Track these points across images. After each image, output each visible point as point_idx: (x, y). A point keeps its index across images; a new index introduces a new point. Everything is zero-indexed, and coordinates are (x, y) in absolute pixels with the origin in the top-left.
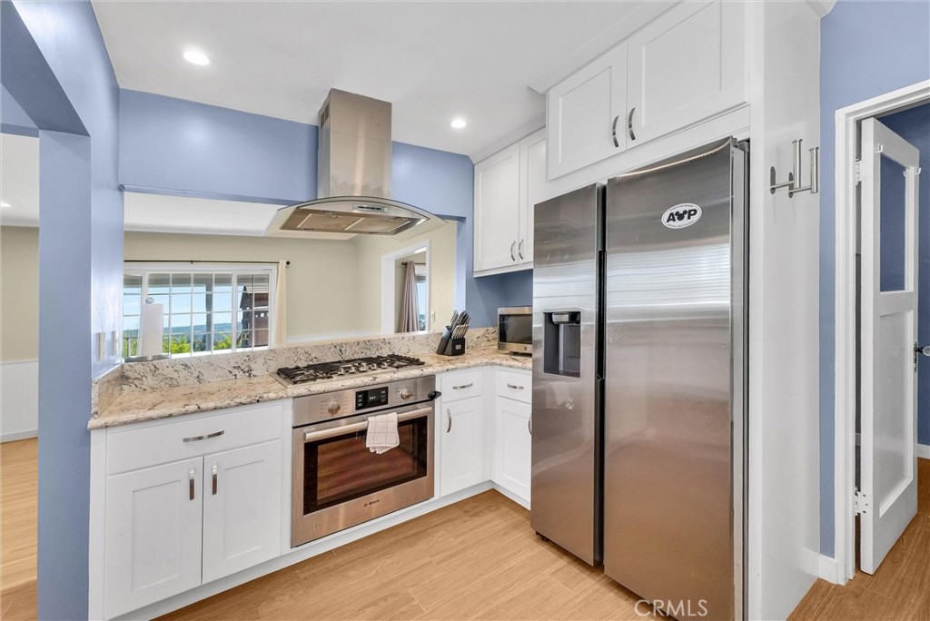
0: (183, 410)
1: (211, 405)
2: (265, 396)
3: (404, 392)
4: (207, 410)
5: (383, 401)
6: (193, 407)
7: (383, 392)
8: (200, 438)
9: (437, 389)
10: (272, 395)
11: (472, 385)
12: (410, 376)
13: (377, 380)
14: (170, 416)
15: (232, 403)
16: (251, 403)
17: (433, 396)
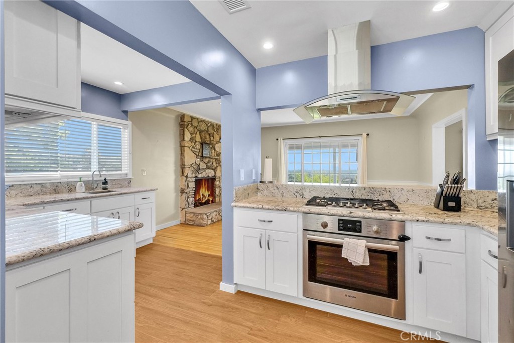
0: (257, 206)
1: (267, 207)
2: (288, 208)
3: (375, 228)
4: (265, 209)
5: (358, 230)
6: (261, 206)
7: (357, 224)
8: (264, 221)
9: (408, 234)
10: (291, 209)
11: (449, 240)
12: (379, 218)
13: (352, 214)
14: (253, 208)
15: (275, 208)
16: (282, 210)
17: (403, 239)
